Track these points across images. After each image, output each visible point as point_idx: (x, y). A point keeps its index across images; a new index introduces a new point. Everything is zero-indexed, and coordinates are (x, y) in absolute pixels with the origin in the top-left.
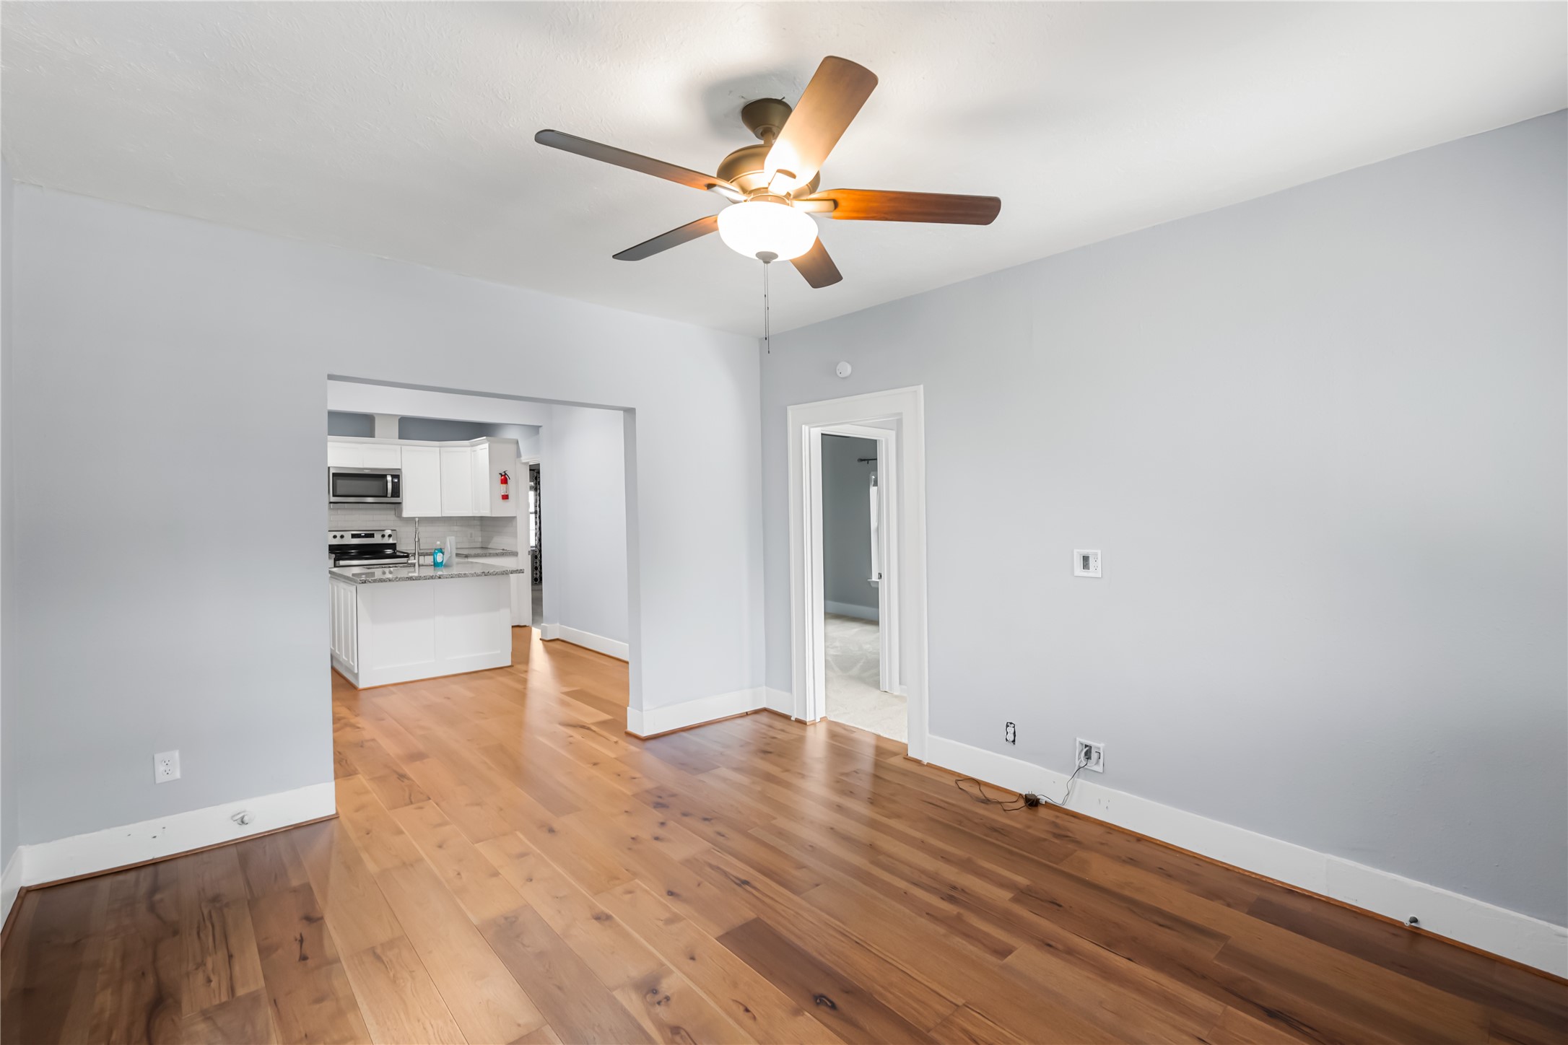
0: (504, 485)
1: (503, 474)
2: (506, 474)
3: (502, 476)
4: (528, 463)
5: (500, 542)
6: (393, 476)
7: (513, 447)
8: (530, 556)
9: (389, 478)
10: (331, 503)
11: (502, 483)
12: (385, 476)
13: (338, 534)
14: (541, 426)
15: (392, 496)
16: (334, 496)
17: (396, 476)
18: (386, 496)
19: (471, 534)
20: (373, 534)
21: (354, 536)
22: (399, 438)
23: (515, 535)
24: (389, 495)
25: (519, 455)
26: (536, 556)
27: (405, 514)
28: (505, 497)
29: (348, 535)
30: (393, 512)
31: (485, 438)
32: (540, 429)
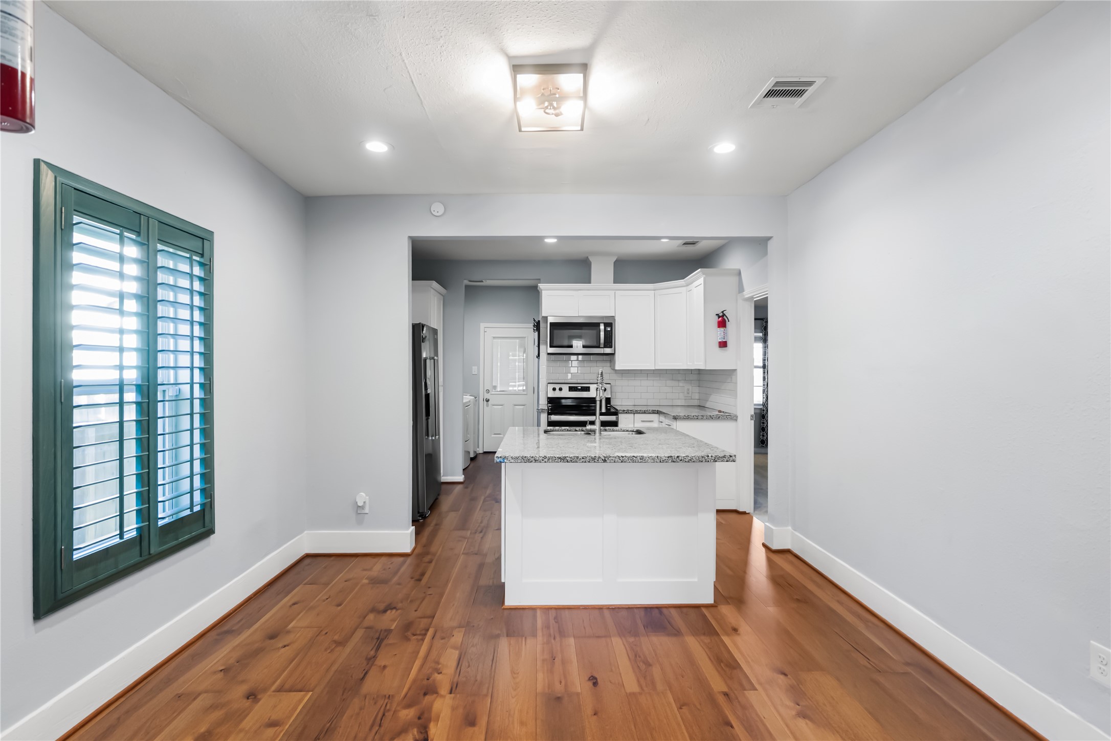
0: (722, 329)
1: (721, 315)
2: (724, 315)
3: (719, 317)
4: (752, 298)
5: (719, 401)
6: (606, 325)
7: (735, 279)
8: (753, 422)
9: (602, 327)
10: (548, 354)
11: (719, 327)
12: (598, 325)
13: (557, 387)
14: (770, 238)
15: (605, 347)
16: (551, 346)
17: (609, 325)
18: (599, 347)
19: (688, 390)
20: (589, 387)
21: (571, 389)
22: (614, 283)
23: (734, 393)
24: (602, 346)
25: (741, 289)
26: (761, 418)
27: (618, 366)
28: (723, 344)
29: (566, 388)
30: (608, 364)
31: (700, 269)
32: (770, 243)
